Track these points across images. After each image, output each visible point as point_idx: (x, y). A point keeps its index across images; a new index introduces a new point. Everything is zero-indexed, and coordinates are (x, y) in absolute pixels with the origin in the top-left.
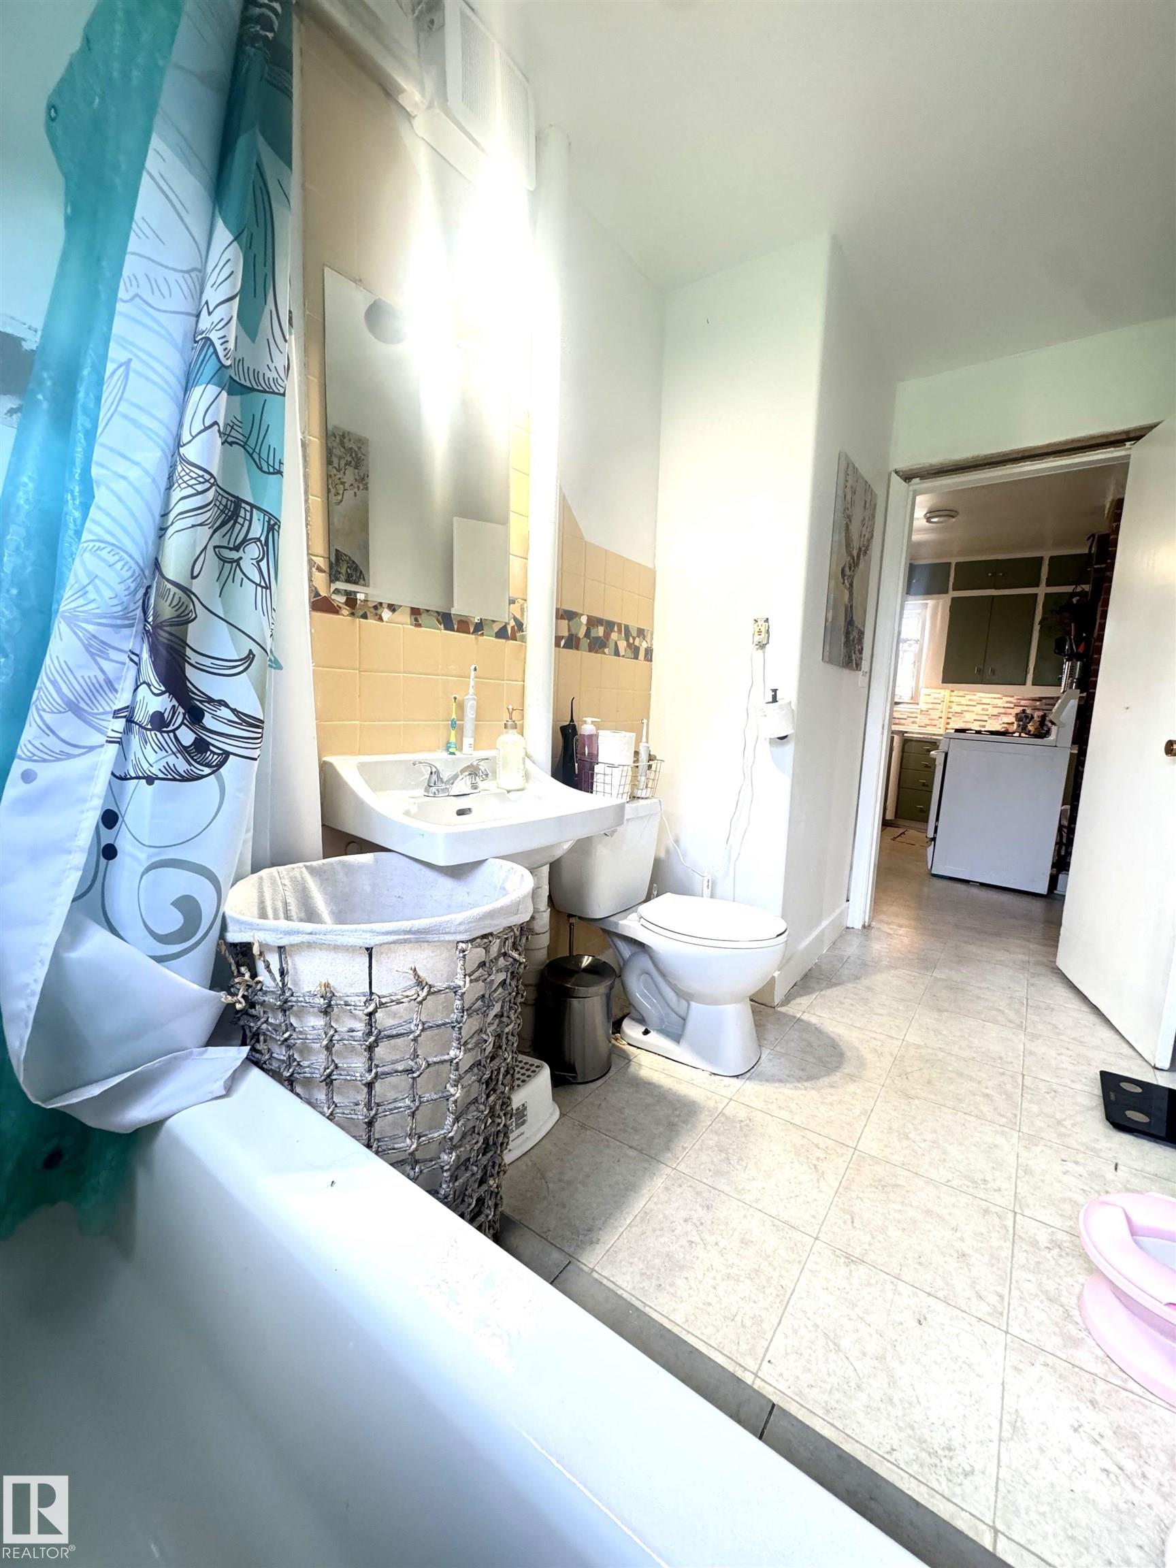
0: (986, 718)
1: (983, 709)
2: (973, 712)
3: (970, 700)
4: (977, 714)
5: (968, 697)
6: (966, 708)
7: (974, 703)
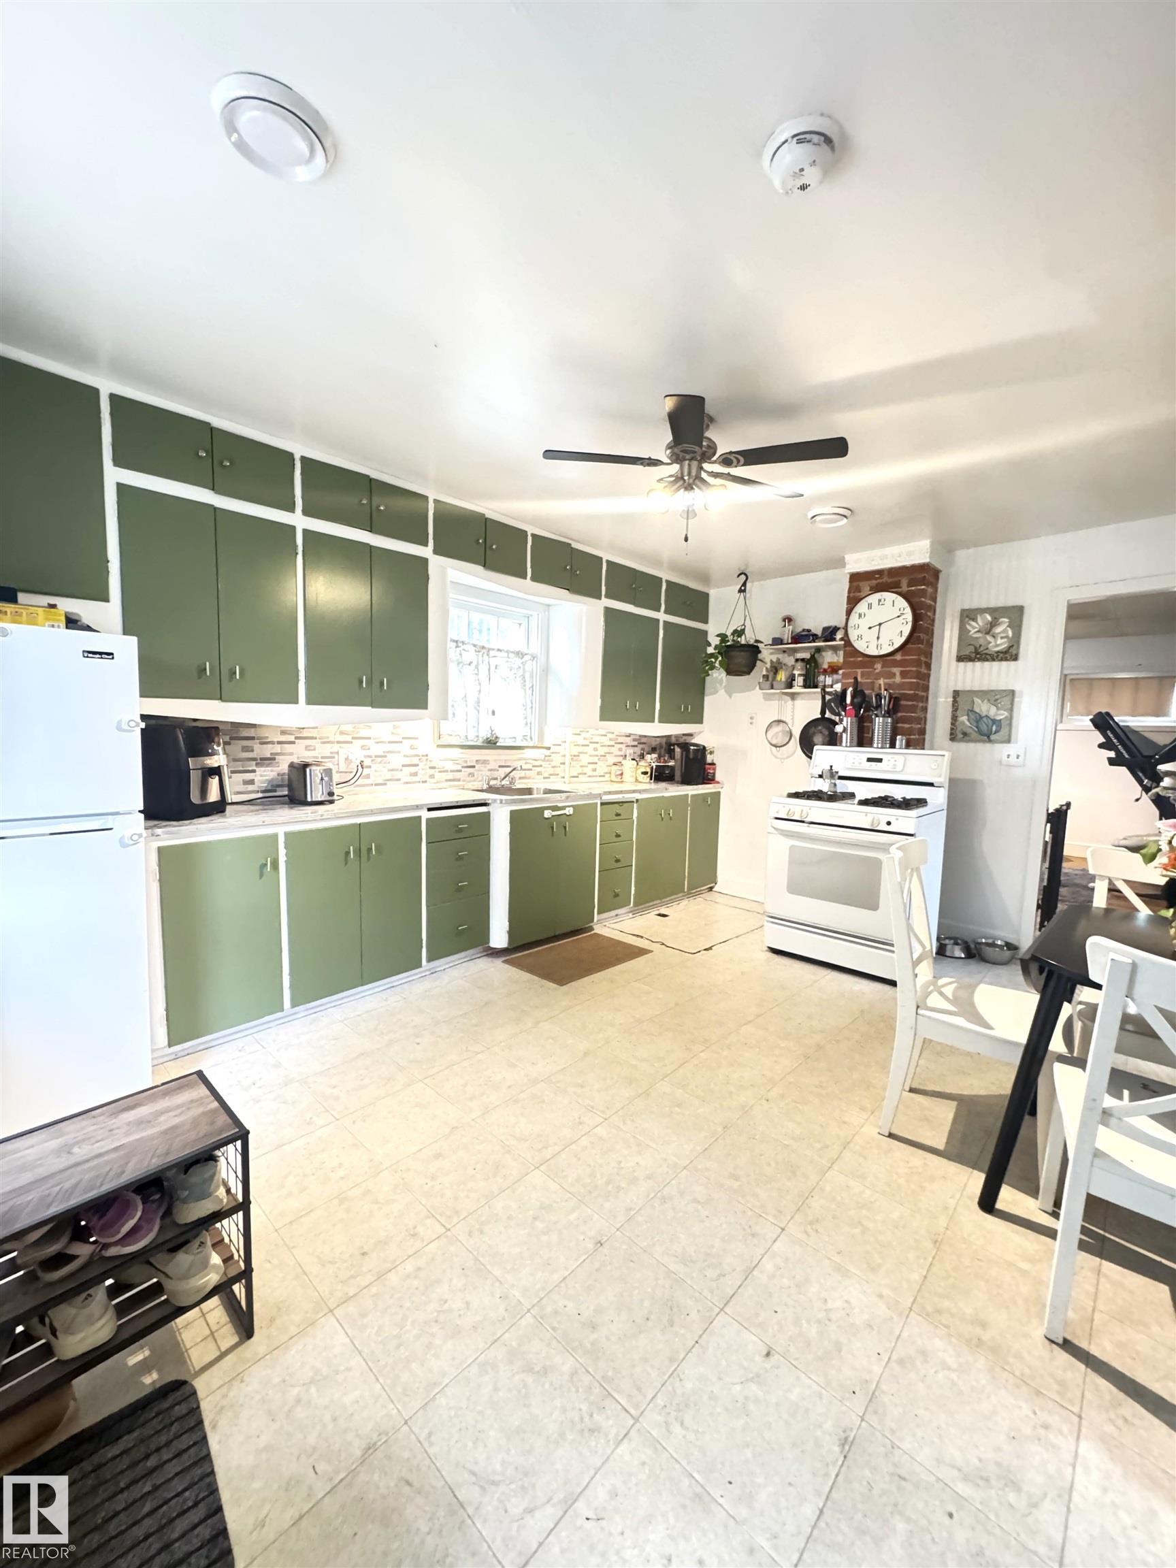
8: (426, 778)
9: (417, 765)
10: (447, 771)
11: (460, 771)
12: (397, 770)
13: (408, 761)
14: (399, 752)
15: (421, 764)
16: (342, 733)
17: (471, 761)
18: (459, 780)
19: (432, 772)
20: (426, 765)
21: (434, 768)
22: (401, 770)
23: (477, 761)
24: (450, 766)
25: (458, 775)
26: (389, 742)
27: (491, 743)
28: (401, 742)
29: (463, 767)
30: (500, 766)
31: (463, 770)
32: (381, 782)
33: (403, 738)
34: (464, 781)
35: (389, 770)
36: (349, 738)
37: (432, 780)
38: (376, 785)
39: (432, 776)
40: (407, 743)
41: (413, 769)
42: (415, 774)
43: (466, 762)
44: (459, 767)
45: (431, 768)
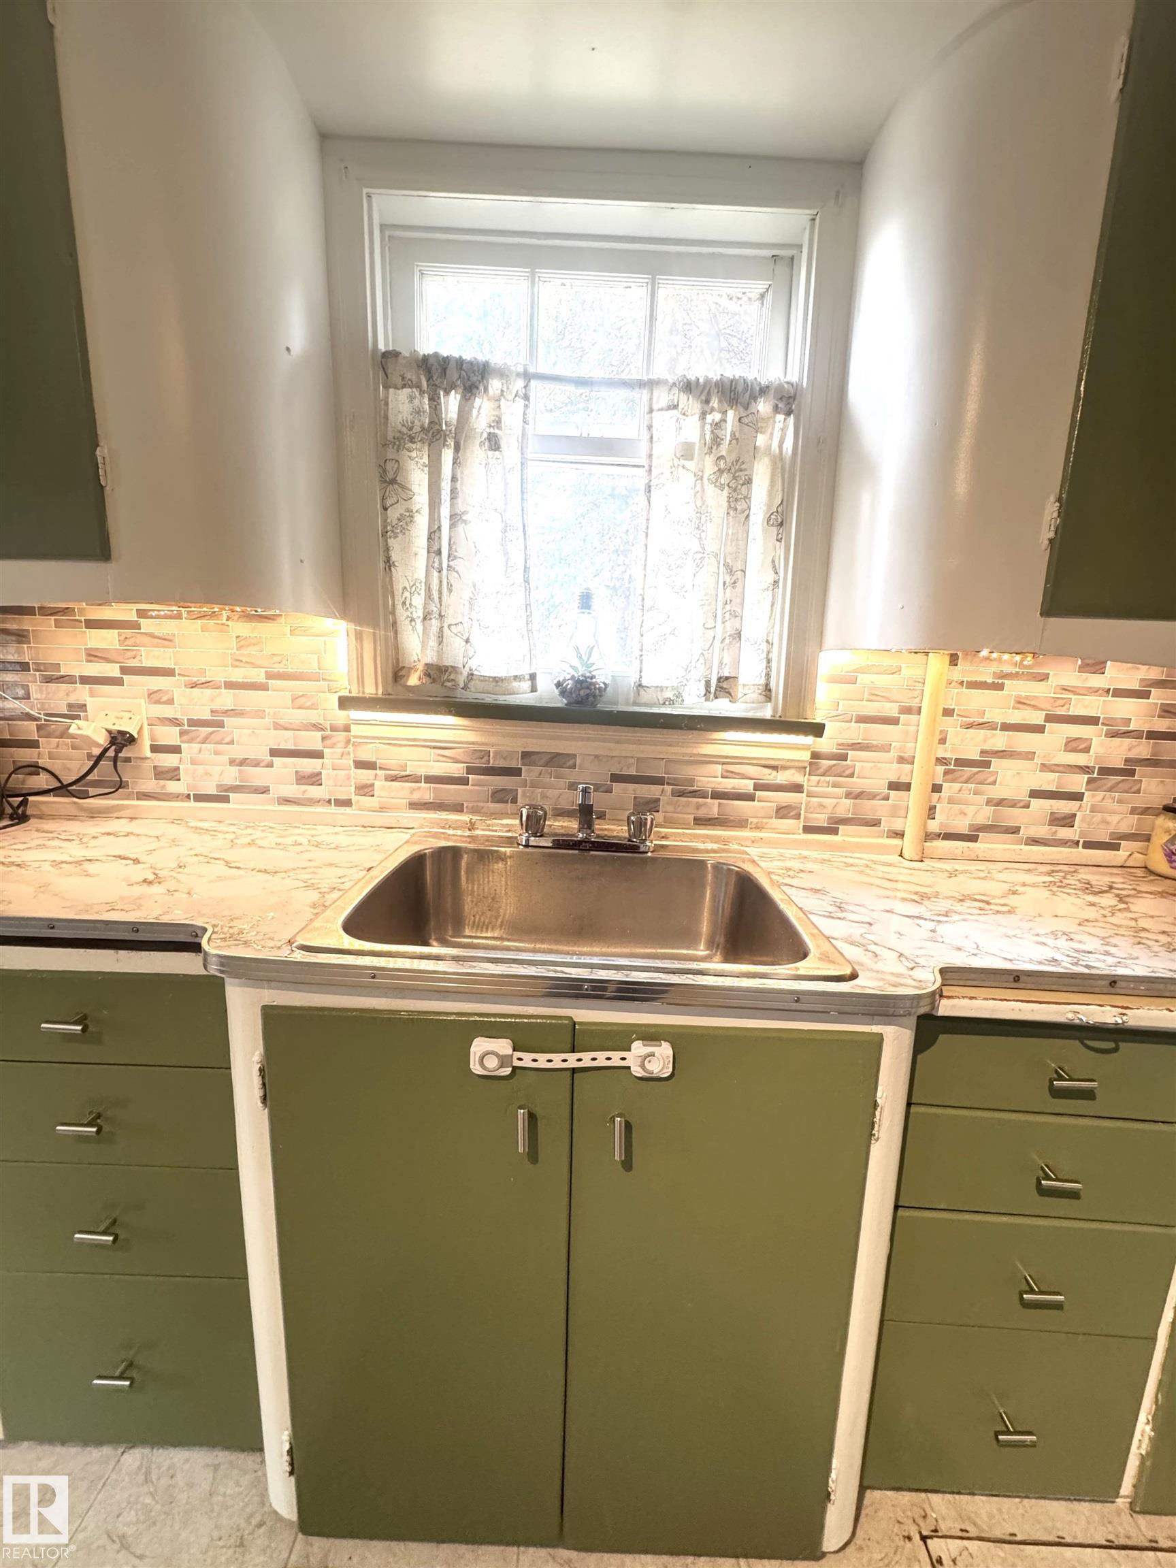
0: (1078, 782)
1: (1073, 745)
2: (1030, 756)
3: (1021, 703)
4: (1045, 768)
5: (1014, 688)
6: (1000, 740)
7: (1037, 718)
8: (348, 792)
9: (318, 755)
12: (257, 764)
13: (287, 741)
17: (507, 755)
19: (365, 776)
21: (370, 765)
22: (270, 765)
23: (528, 755)
26: (227, 684)
28: (262, 686)
29: (472, 770)
32: (212, 791)
34: (474, 811)
35: (232, 762)
37: (366, 801)
38: (200, 798)
39: (365, 790)
40: (287, 689)
41: (308, 765)
45: (360, 765)
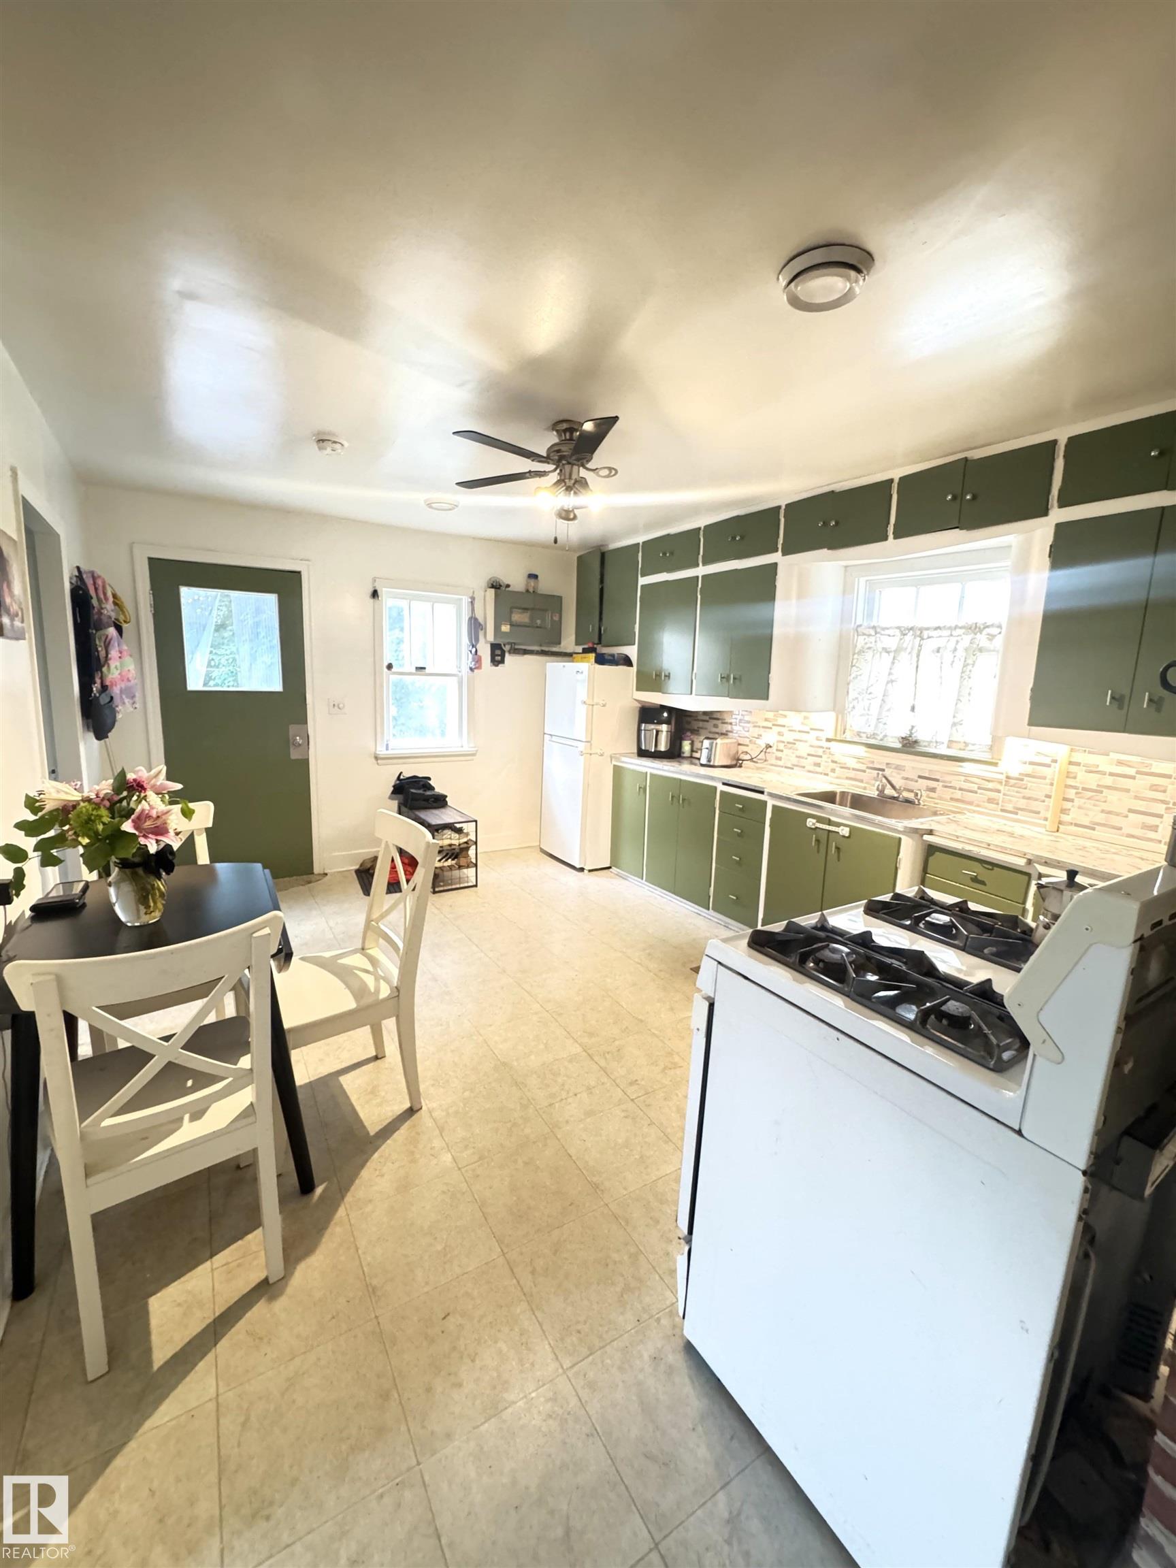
8: (828, 771)
9: (821, 757)
10: (849, 769)
11: (864, 771)
12: (803, 758)
13: (812, 751)
14: (806, 741)
15: (824, 756)
16: (766, 720)
17: (880, 764)
18: (862, 781)
19: (834, 765)
20: (829, 758)
21: (836, 762)
22: (806, 759)
23: (887, 764)
24: (852, 763)
25: (860, 775)
26: (799, 731)
27: (909, 745)
28: (808, 732)
29: (868, 768)
30: (920, 777)
31: (868, 770)
32: (790, 766)
33: (811, 729)
34: (867, 783)
36: (770, 725)
37: (832, 774)
38: (786, 767)
39: (833, 770)
40: (814, 734)
41: (817, 760)
42: (818, 765)
43: (873, 762)
44: (863, 767)
45: (833, 761)
